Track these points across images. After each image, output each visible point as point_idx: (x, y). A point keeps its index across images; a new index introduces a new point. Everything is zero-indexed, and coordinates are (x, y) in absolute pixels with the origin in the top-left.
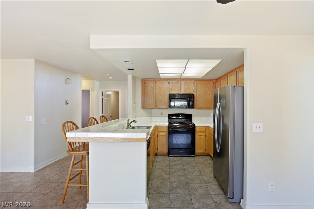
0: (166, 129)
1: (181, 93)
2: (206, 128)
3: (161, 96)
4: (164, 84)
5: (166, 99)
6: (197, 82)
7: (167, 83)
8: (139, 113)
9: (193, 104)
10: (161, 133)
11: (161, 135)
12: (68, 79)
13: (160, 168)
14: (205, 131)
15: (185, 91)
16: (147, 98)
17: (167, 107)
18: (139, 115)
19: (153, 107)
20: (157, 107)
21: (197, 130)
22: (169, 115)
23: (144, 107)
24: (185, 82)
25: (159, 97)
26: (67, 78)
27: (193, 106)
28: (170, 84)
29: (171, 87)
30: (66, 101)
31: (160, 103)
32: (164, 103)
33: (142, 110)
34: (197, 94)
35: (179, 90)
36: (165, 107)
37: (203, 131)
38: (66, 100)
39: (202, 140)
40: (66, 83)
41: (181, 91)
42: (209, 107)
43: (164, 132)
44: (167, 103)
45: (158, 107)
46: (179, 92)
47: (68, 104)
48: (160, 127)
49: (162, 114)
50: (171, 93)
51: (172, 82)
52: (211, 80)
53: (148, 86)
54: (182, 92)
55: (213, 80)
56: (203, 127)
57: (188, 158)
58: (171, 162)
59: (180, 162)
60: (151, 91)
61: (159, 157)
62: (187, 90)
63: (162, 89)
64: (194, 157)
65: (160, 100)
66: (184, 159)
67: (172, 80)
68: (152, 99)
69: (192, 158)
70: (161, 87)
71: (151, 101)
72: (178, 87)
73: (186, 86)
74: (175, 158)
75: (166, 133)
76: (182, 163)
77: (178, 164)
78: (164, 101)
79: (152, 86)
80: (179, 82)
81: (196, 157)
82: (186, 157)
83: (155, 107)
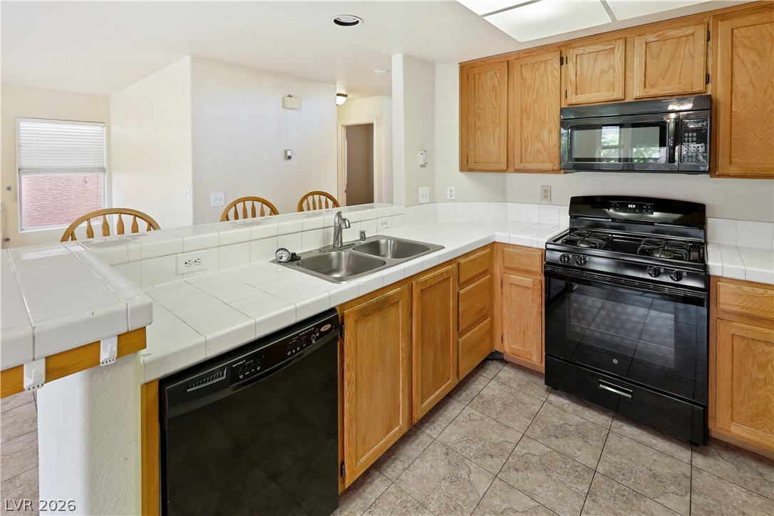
0: (537, 263)
1: (629, 95)
3: (528, 119)
4: (542, 68)
5: (550, 131)
6: (737, 22)
7: (559, 61)
8: (449, 188)
10: (515, 278)
11: (517, 286)
12: (290, 96)
13: (458, 447)
15: (653, 86)
16: (479, 133)
17: (556, 167)
18: (449, 193)
19: (498, 166)
20: (513, 166)
21: (728, 299)
22: (573, 199)
23: (468, 164)
24: (651, 38)
26: (288, 94)
28: (570, 64)
29: (573, 78)
30: (286, 152)
31: (526, 148)
32: (541, 148)
33: (463, 178)
34: (737, 93)
35: (620, 86)
36: (549, 166)
38: (286, 149)
40: (283, 107)
41: (629, 90)
43: (527, 272)
44: (556, 150)
45: (517, 167)
46: (618, 95)
47: (290, 158)
49: (547, 195)
50: (574, 101)
51: (580, 51)
53: (482, 87)
57: (654, 441)
58: (538, 429)
59: (586, 456)
60: (493, 105)
61: (507, 375)
62: (663, 79)
63: (534, 91)
64: (694, 455)
65: (527, 138)
66: (621, 436)
67: (576, 47)
68: (494, 134)
69: (683, 454)
70: (529, 82)
71: (492, 142)
72: (611, 71)
73: (658, 57)
74: (575, 410)
75: (539, 279)
76: (592, 462)
77: (563, 466)
78: (542, 142)
79: (494, 84)
80: (616, 49)
81: (711, 461)
82: (642, 429)
83: (507, 166)
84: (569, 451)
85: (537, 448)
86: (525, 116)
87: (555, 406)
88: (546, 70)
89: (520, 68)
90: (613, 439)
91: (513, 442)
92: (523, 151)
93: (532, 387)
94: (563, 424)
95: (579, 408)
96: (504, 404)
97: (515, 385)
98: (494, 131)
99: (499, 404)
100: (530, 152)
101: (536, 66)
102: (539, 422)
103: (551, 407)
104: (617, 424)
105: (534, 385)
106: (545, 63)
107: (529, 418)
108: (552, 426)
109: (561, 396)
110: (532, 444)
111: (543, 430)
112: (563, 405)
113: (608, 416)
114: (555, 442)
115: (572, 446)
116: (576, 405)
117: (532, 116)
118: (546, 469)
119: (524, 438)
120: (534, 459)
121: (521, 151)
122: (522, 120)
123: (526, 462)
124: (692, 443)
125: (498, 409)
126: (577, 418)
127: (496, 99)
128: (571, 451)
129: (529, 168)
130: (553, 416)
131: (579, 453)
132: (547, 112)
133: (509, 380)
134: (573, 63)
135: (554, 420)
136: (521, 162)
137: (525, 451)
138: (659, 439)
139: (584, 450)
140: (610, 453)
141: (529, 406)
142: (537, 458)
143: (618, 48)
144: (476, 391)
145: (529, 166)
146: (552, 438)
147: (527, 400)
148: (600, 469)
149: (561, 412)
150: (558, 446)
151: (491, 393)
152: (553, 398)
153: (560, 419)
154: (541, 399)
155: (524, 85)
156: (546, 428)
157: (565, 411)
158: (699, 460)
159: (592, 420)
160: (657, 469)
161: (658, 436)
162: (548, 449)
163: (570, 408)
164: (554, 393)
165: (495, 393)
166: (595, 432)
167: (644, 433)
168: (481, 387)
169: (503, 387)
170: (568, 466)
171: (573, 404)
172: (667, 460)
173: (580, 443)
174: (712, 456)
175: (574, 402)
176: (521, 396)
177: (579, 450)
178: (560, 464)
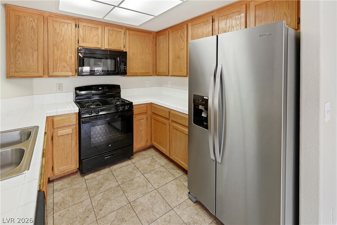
0: (75, 120)
1: (103, 47)
2: (148, 105)
3: (58, 49)
4: (66, 27)
5: (71, 57)
6: (131, 32)
7: (75, 25)
9: (125, 68)
10: (61, 132)
11: (62, 135)
14: (146, 111)
15: (110, 45)
17: (74, 74)
19: (37, 74)
20: (47, 73)
21: (135, 111)
22: (75, 87)
24: (110, 28)
25: (54, 51)
27: (125, 71)
28: (80, 29)
29: (82, 35)
31: (57, 64)
32: (66, 65)
34: (131, 52)
35: (100, 43)
36: (70, 74)
37: (143, 112)
39: (142, 126)
41: (103, 45)
42: (148, 73)
44: (74, 66)
45: (50, 75)
46: (99, 46)
48: (58, 118)
49: (60, 87)
50: (82, 45)
51: (85, 24)
52: (149, 33)
53: (22, 25)
54: (106, 47)
55: (153, 33)
56: (143, 106)
57: (123, 165)
58: (93, 191)
59: (113, 184)
60: (32, 38)
61: (59, 185)
62: (113, 44)
63: (61, 36)
64: (131, 160)
65: (57, 59)
66: (115, 170)
67: (83, 22)
68: (33, 56)
69: (129, 162)
70: (58, 31)
71: (31, 60)
72: (97, 36)
73: (112, 35)
74: (97, 175)
75: (75, 127)
76: (116, 184)
77: (111, 193)
78: (66, 62)
79: (32, 26)
80: (99, 28)
81: (135, 159)
82: (117, 164)
83: (44, 74)
84: (108, 187)
85: (99, 197)
86: (55, 48)
87: (90, 179)
88: (68, 27)
89: (52, 22)
90: (114, 173)
91: (90, 204)
92: (55, 66)
93: (75, 180)
94: (98, 182)
95: (98, 173)
96: (71, 196)
97: (67, 186)
98: (33, 54)
99: (68, 198)
100: (59, 67)
101: (63, 24)
102: (91, 189)
103: (89, 181)
104: (111, 168)
105: (75, 179)
106: (68, 25)
107: (86, 191)
108: (96, 186)
109: (88, 174)
110: (96, 197)
111: (95, 190)
112: (92, 176)
113: (107, 168)
114: (102, 189)
115: (107, 185)
116: (96, 173)
117: (60, 48)
118: (108, 199)
119: (92, 198)
120: (102, 201)
121: (53, 66)
122: (53, 49)
123: (101, 204)
124: (129, 158)
125: (70, 200)
126: (100, 176)
127: (34, 35)
128: (109, 187)
129: (59, 75)
130: (93, 182)
131: (111, 185)
132: (69, 48)
133: (63, 186)
134: (82, 28)
135: (95, 183)
136: (53, 72)
137: (97, 202)
138: (123, 163)
139: (111, 183)
140: (118, 177)
141: (81, 187)
142: (102, 199)
143: (100, 28)
144: (51, 204)
145: (59, 74)
146: (100, 189)
147: (78, 186)
148: (120, 183)
149: (94, 179)
150: (104, 189)
151: (60, 198)
152: (86, 177)
153: (96, 181)
154: (83, 181)
155: (55, 32)
156: (95, 188)
157: (95, 178)
158: (133, 161)
159: (105, 173)
160: (129, 170)
161: (122, 163)
162: (102, 193)
163: (95, 175)
164: (85, 175)
165: (62, 196)
166: (109, 175)
167: (119, 164)
168: (51, 201)
169: (62, 191)
170: (112, 191)
171: (95, 173)
172: (129, 166)
173: (108, 182)
174: (134, 158)
175: (95, 172)
176: (74, 187)
177: (110, 184)
178: (110, 193)
